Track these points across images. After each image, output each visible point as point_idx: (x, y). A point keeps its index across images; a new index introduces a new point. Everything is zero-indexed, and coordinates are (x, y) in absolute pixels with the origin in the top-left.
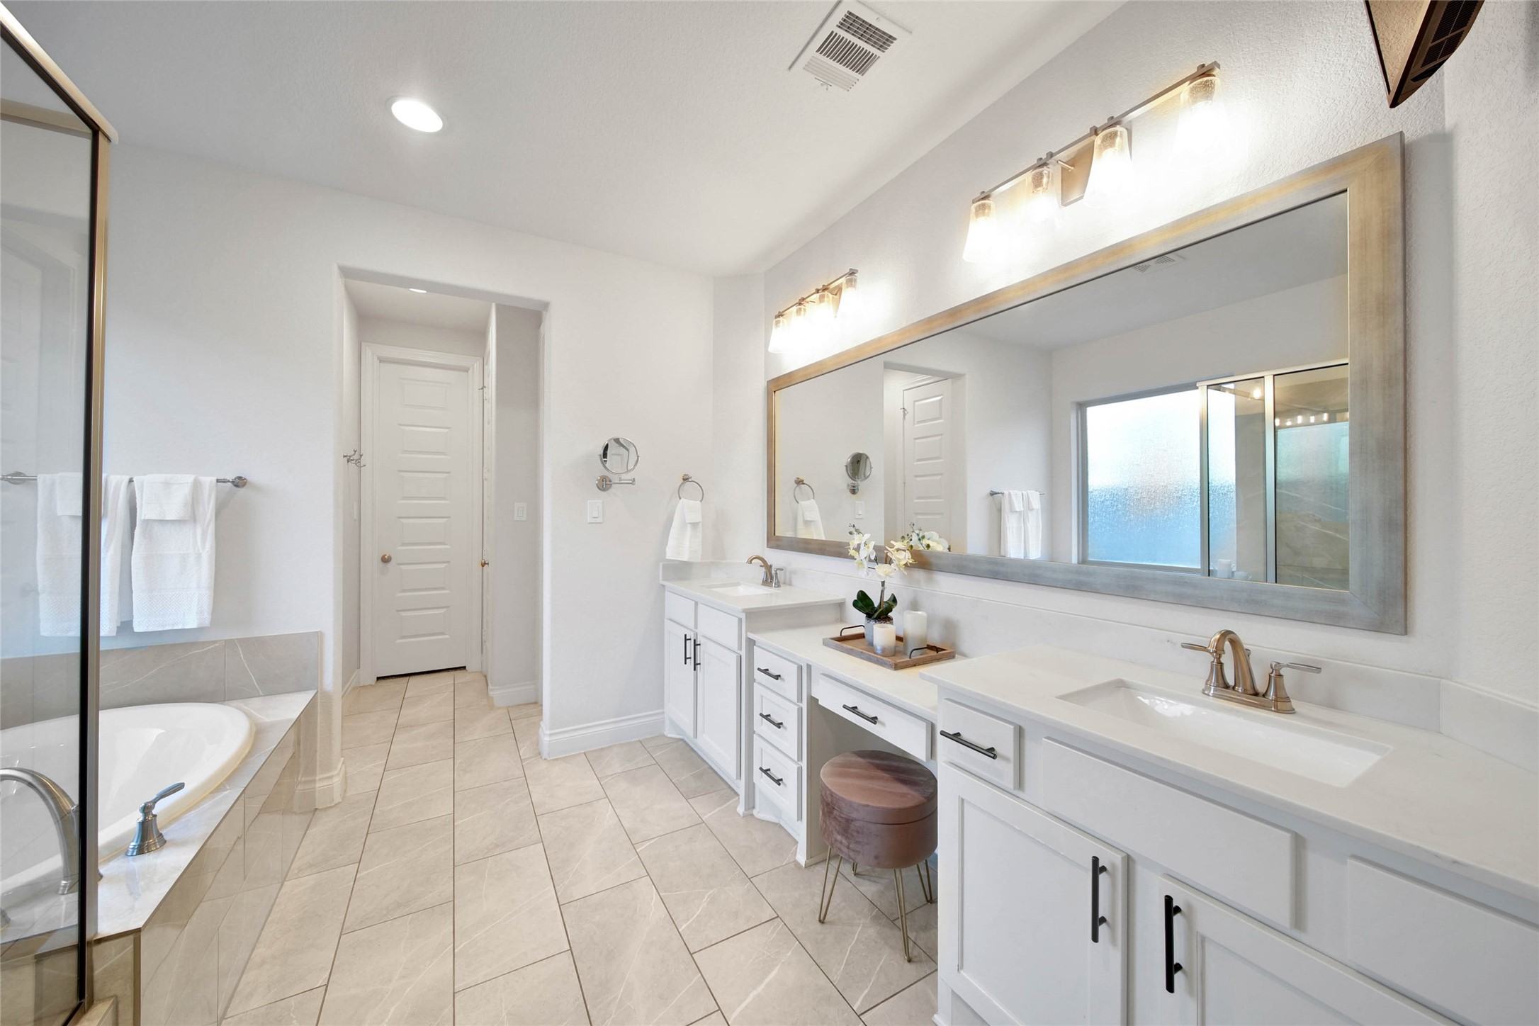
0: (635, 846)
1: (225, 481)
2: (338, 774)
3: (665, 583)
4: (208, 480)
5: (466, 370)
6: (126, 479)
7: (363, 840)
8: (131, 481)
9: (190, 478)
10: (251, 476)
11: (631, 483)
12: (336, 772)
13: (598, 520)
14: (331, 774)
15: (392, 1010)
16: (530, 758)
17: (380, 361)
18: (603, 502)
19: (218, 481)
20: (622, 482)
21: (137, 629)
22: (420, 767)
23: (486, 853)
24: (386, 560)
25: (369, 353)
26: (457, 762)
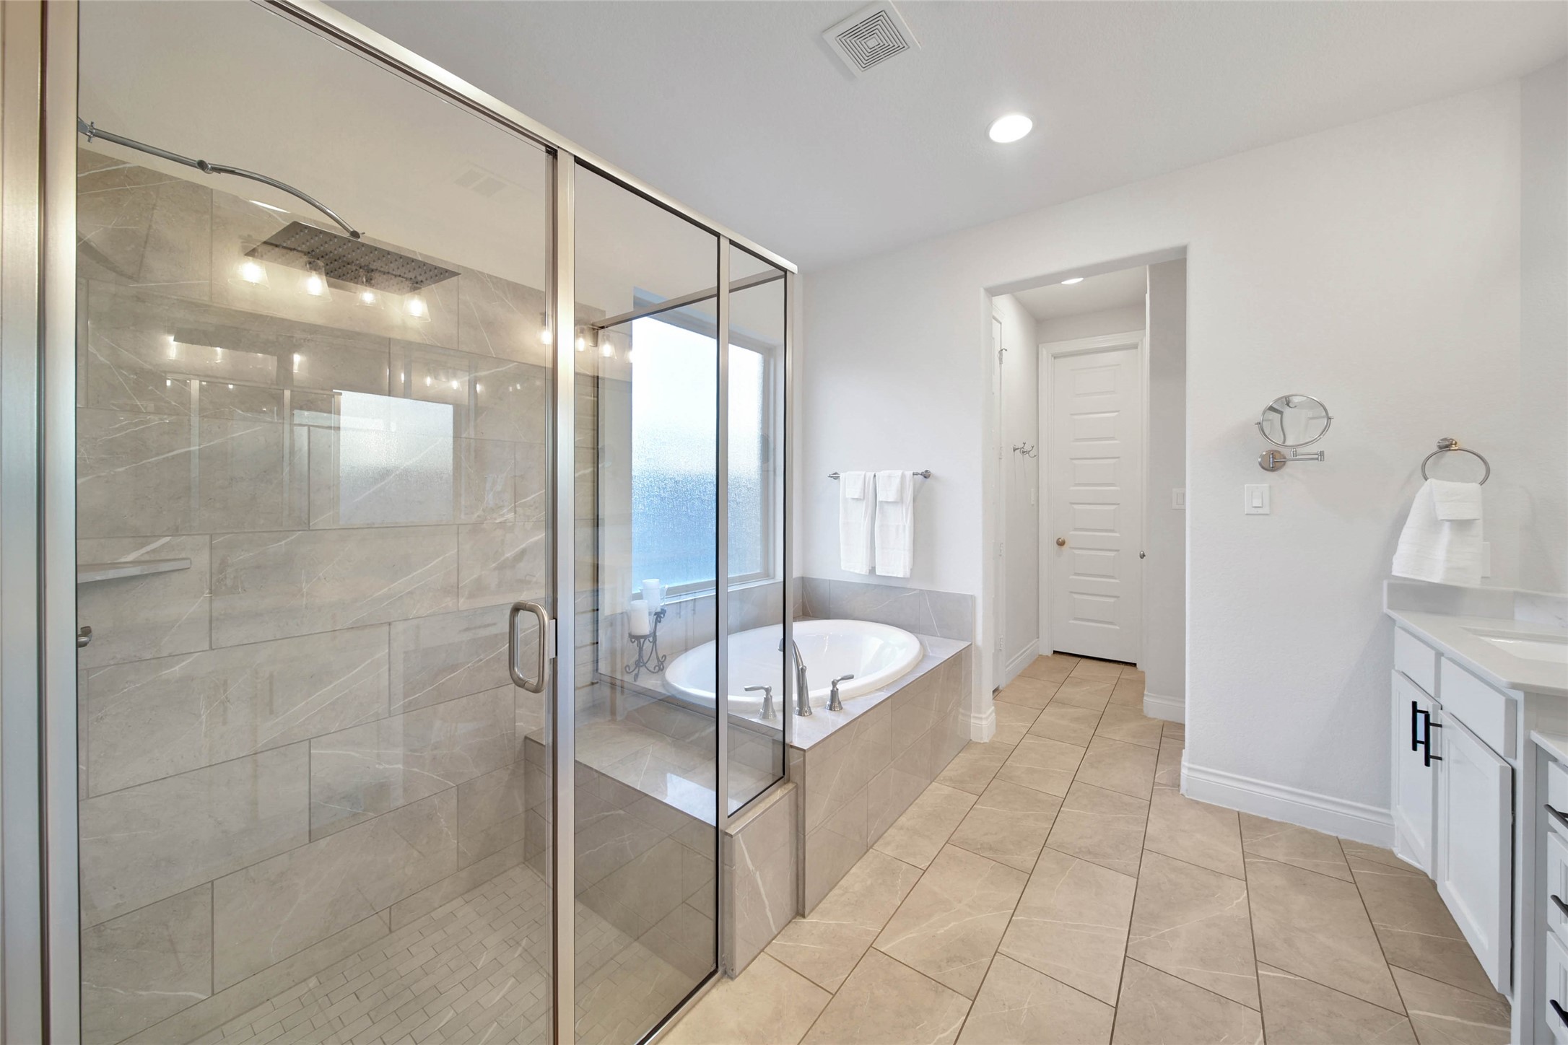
0: (1259, 964)
1: (917, 474)
2: (987, 718)
3: (1394, 614)
4: (909, 474)
5: (1135, 347)
6: (873, 473)
7: (989, 781)
8: (875, 476)
9: (899, 473)
10: (932, 470)
11: (1317, 459)
12: (984, 716)
13: (1260, 511)
14: (980, 716)
15: (952, 924)
16: (1165, 785)
17: (1055, 358)
18: (1270, 487)
19: (914, 474)
20: (1298, 457)
21: (878, 573)
22: (1053, 742)
23: (1077, 853)
24: (1061, 543)
25: (1044, 353)
26: (1090, 753)
